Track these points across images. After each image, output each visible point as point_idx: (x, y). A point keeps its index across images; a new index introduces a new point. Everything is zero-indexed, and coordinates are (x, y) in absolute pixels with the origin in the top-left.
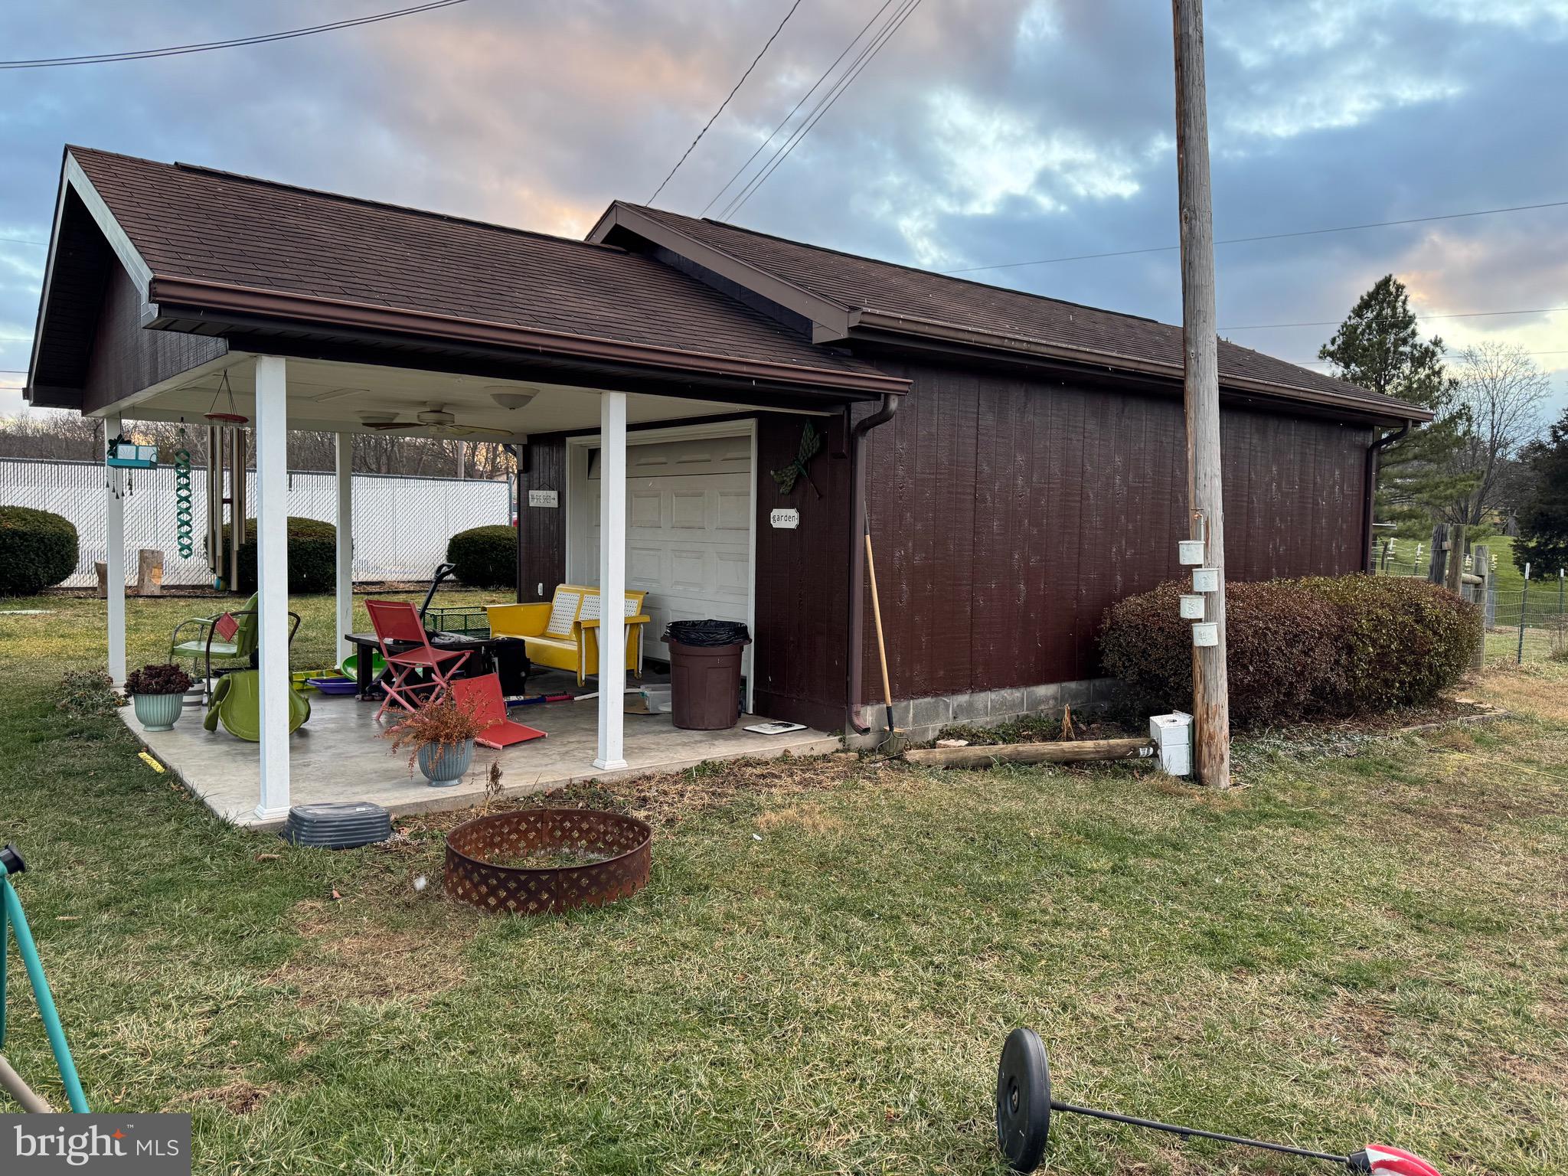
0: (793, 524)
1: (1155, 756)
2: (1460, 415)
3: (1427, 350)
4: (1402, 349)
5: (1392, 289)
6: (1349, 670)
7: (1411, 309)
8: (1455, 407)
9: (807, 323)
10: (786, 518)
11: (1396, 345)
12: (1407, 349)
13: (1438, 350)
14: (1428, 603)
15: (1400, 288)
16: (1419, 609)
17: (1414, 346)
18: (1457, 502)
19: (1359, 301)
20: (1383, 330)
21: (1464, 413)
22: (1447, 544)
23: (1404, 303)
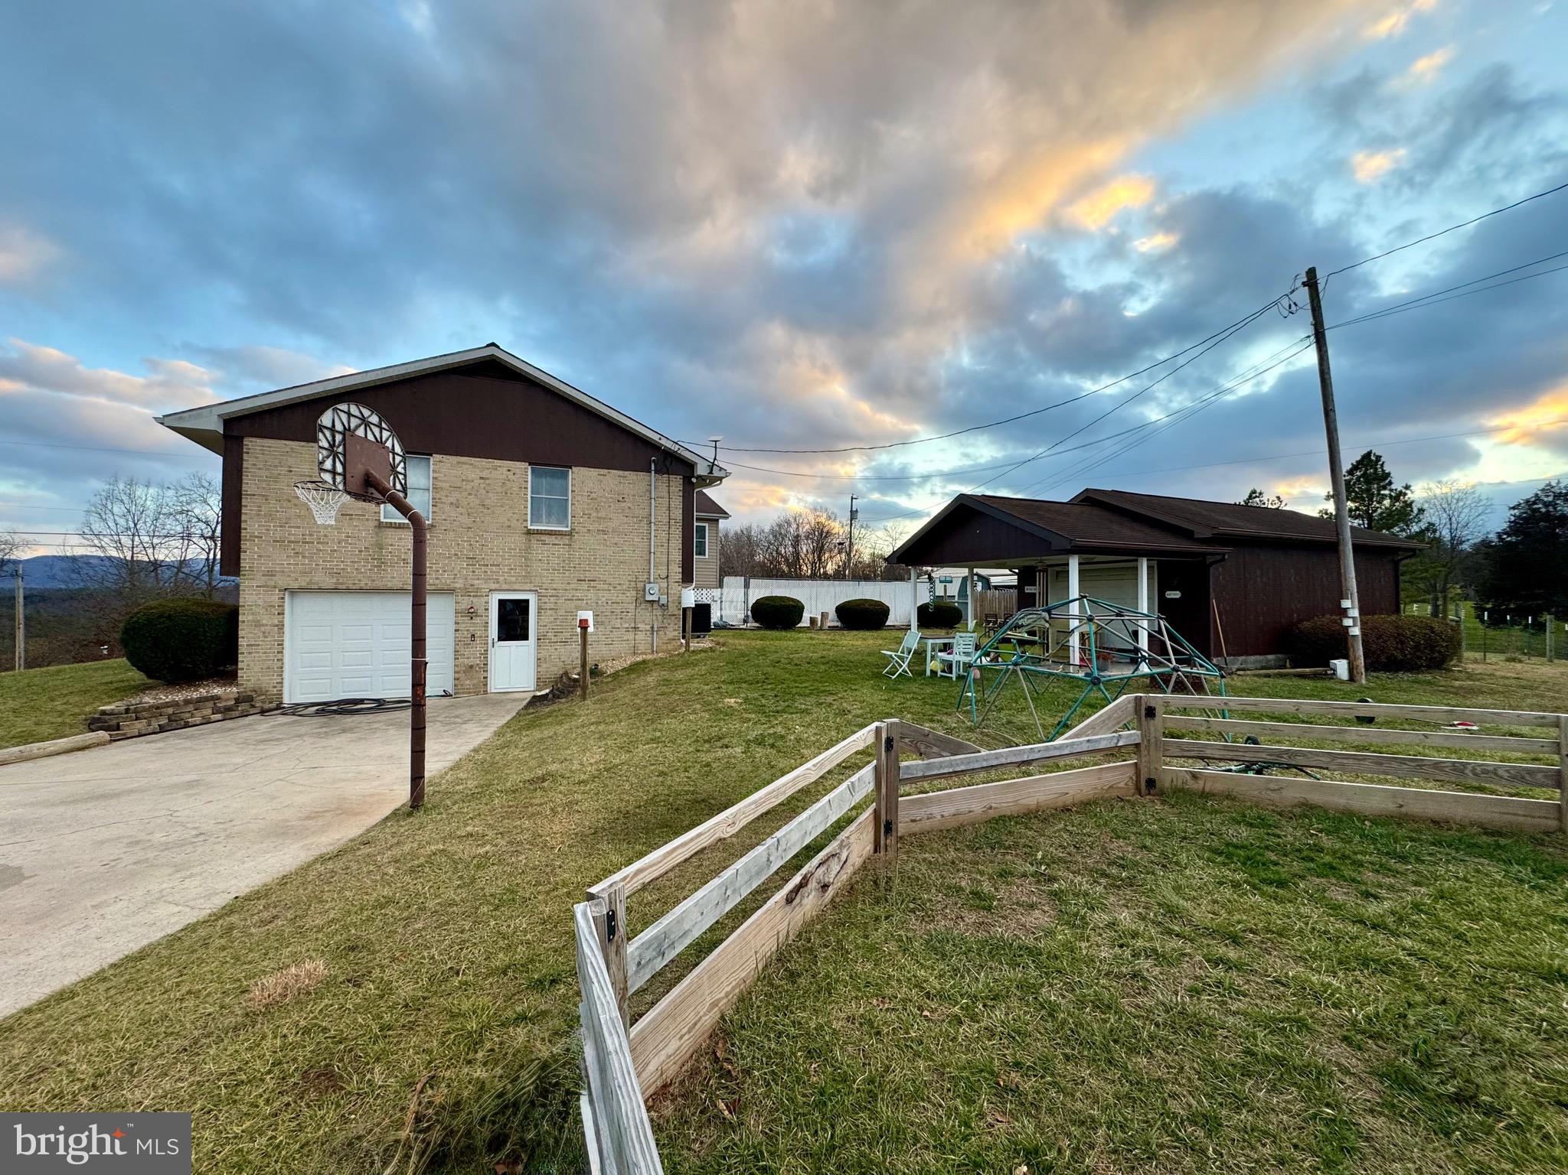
0: (1178, 597)
1: (1334, 674)
2: (1427, 529)
3: (1401, 492)
4: (1382, 492)
5: (1373, 458)
6: (1402, 651)
7: (1387, 469)
8: (1423, 525)
9: (1192, 532)
10: (1174, 595)
11: (1379, 491)
12: (1387, 492)
13: (1408, 492)
14: (1436, 626)
15: (1378, 458)
16: (1432, 628)
17: (1391, 490)
18: (1429, 580)
19: (1350, 466)
20: (1368, 482)
21: (1431, 527)
22: (1439, 603)
23: (1382, 465)
